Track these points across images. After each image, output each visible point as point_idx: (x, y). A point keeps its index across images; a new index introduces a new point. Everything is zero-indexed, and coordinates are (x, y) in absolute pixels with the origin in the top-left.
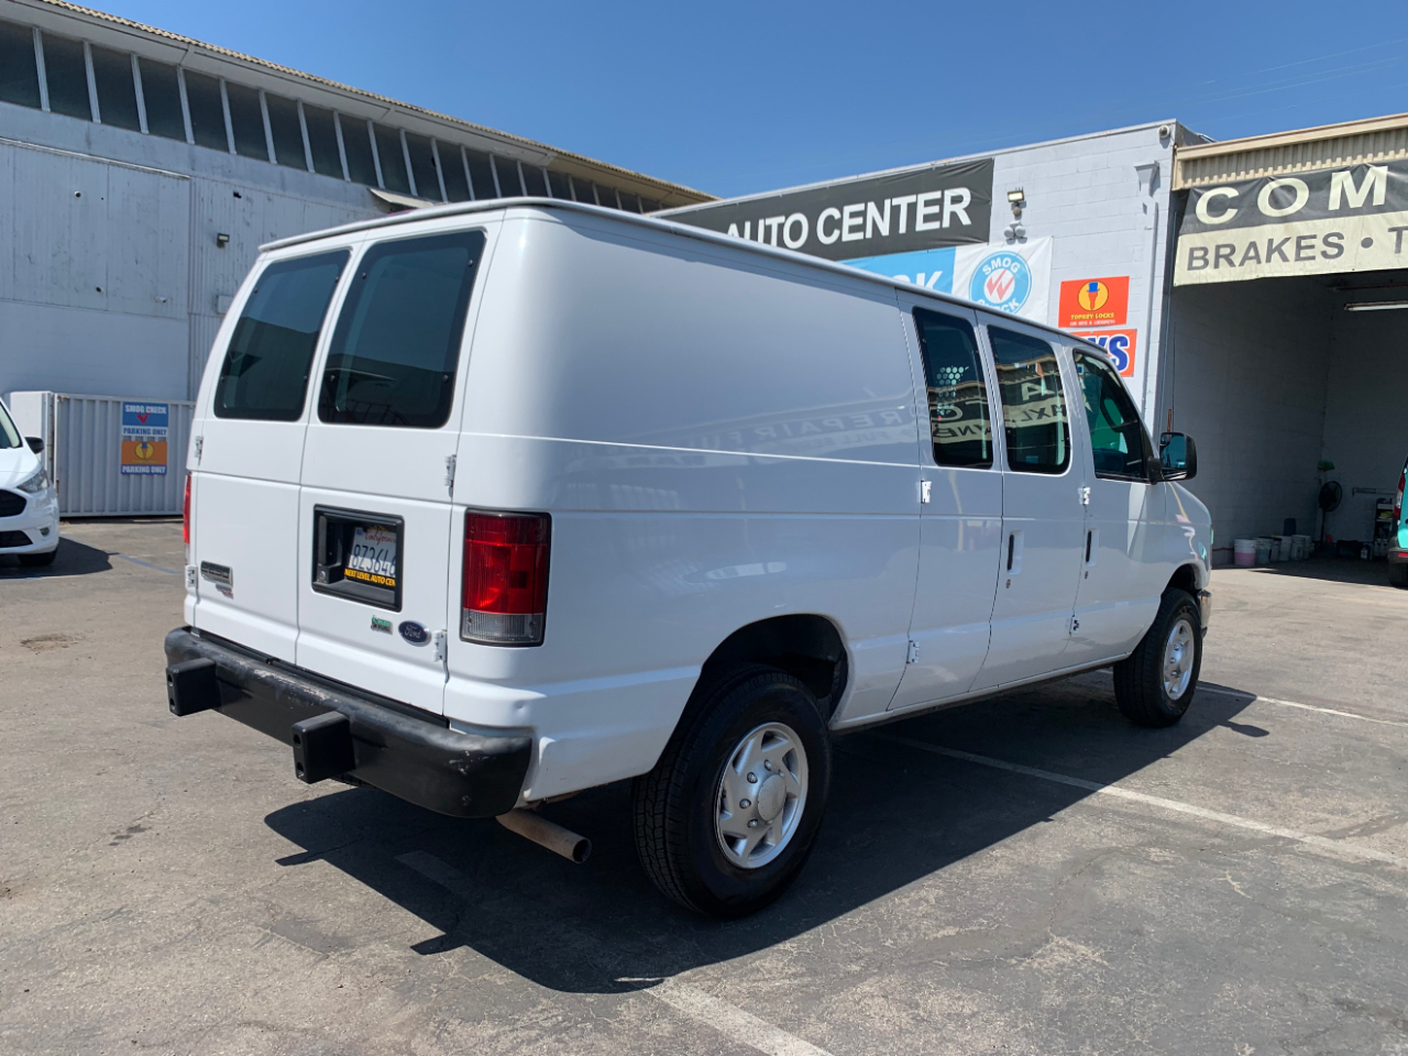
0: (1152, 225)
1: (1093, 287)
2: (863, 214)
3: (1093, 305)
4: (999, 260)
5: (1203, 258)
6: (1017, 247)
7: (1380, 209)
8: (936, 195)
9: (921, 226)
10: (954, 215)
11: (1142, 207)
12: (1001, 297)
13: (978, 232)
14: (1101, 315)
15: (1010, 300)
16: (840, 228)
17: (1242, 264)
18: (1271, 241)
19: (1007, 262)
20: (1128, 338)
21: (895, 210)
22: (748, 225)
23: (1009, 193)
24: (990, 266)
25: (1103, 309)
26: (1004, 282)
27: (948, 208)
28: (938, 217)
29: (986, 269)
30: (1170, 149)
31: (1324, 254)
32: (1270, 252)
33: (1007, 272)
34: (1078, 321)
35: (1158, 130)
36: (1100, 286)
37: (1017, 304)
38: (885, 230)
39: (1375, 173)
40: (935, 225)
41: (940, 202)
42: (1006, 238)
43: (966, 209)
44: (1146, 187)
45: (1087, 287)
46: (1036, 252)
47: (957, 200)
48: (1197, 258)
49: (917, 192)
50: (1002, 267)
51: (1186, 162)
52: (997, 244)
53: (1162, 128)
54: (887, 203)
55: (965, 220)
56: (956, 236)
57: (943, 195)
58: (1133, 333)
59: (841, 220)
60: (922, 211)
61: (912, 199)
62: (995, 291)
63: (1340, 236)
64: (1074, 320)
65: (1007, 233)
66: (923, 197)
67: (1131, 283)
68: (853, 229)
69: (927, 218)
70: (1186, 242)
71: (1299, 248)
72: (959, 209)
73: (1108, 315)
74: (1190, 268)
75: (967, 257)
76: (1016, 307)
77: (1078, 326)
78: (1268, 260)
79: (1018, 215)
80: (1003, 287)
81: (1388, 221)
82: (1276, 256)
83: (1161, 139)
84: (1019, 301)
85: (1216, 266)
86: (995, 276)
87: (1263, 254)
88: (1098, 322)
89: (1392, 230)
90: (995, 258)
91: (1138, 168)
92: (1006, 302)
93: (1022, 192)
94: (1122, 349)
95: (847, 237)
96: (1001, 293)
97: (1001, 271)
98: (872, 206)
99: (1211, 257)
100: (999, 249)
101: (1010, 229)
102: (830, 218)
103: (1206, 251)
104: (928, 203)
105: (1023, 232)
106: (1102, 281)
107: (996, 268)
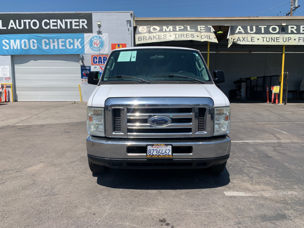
0: (131, 33)
2: (57, 22)
4: (96, 37)
5: (141, 39)
6: (100, 35)
7: (172, 32)
8: (78, 20)
9: (74, 27)
10: (83, 26)
11: (128, 29)
12: (97, 46)
13: (90, 30)
16: (50, 25)
17: (148, 40)
18: (154, 36)
19: (98, 38)
21: (66, 23)
22: (17, 21)
23: (97, 22)
24: (94, 39)
26: (98, 42)
27: (81, 24)
28: (79, 26)
29: (93, 39)
30: (133, 18)
31: (163, 38)
33: (98, 40)
35: (130, 13)
36: (120, 45)
37: (101, 48)
38: (64, 27)
40: (78, 28)
41: (79, 22)
42: (97, 33)
43: (86, 25)
44: (129, 25)
45: (117, 45)
46: (105, 36)
47: (83, 22)
48: (140, 39)
49: (72, 19)
50: (97, 39)
51: (136, 21)
52: (95, 34)
53: (131, 13)
54: (64, 20)
55: (86, 27)
56: (83, 31)
57: (79, 20)
59: (50, 23)
60: (74, 24)
61: (71, 20)
62: (96, 45)
63: (166, 35)
66: (74, 21)
67: (127, 45)
68: (53, 26)
69: (75, 26)
70: (137, 36)
71: (159, 37)
72: (84, 24)
74: (139, 40)
75: (87, 36)
76: (101, 49)
78: (154, 39)
79: (99, 28)
80: (98, 44)
82: (155, 38)
83: (131, 15)
84: (102, 47)
85: (144, 40)
86: (95, 41)
87: (152, 38)
89: (174, 34)
90: (95, 37)
91: (127, 21)
92: (99, 47)
93: (100, 22)
95: (52, 28)
97: (96, 40)
98: (59, 21)
99: (142, 38)
100: (95, 35)
101: (98, 30)
102: (46, 22)
103: (141, 37)
104: (75, 22)
105: (101, 31)
106: (121, 44)
107: (95, 39)
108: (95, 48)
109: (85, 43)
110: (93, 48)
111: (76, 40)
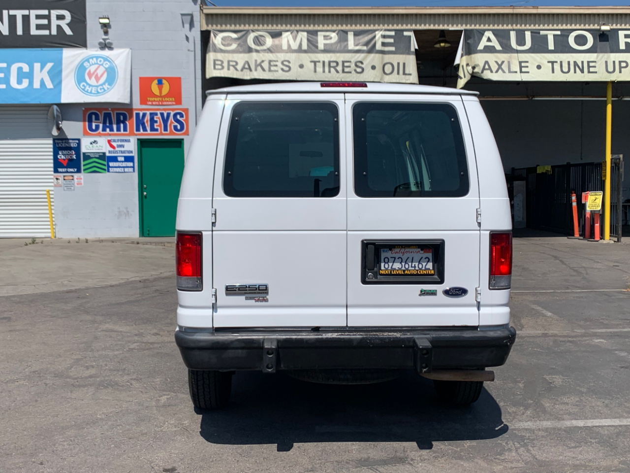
0: (193, 49)
1: (160, 82)
3: (161, 92)
4: (95, 59)
5: (221, 65)
6: (106, 53)
7: (305, 52)
8: (45, 12)
9: (34, 31)
10: (59, 28)
11: (185, 37)
12: (97, 82)
13: (79, 40)
14: (166, 99)
15: (104, 84)
17: (242, 70)
18: (256, 61)
19: (100, 61)
20: (184, 113)
21: (13, 19)
23: (100, 18)
24: (89, 62)
25: (167, 96)
26: (100, 72)
27: (55, 22)
28: (48, 27)
29: (86, 64)
30: (198, 6)
31: (282, 69)
32: (256, 66)
33: (101, 67)
34: (152, 101)
36: (164, 81)
37: (109, 87)
38: (6, 32)
39: (302, 35)
40: (46, 32)
41: (48, 17)
42: (99, 46)
43: (68, 24)
44: (187, 26)
45: (156, 82)
46: (120, 57)
47: (60, 17)
48: (218, 65)
49: (29, 8)
50: (97, 64)
51: (207, 15)
52: (92, 50)
54: (5, 13)
55: (68, 32)
56: (60, 41)
57: (49, 12)
58: (186, 110)
60: (34, 22)
61: (26, 12)
62: (93, 78)
63: (289, 62)
64: (150, 101)
65: (100, 44)
66: (33, 13)
67: (183, 81)
69: (39, 27)
70: (211, 56)
71: (270, 65)
72: (63, 24)
73: (171, 99)
74: (215, 69)
75: (71, 56)
76: (108, 88)
77: (152, 105)
78: (256, 70)
79: (106, 33)
80: (99, 75)
81: (310, 57)
82: (259, 68)
84: (110, 84)
85: (229, 69)
86: (93, 69)
87: (253, 67)
88: (165, 103)
89: (311, 62)
90: (92, 58)
91: (182, 15)
92: (101, 85)
93: (108, 18)
94: (181, 119)
96: (98, 79)
97: (96, 66)
99: (225, 64)
100: (94, 53)
101: (102, 41)
103: (222, 62)
104: (38, 17)
105: (111, 44)
106: (166, 79)
107: (93, 64)
108: (90, 85)
109: (64, 74)
110: (85, 87)
111: (37, 66)
